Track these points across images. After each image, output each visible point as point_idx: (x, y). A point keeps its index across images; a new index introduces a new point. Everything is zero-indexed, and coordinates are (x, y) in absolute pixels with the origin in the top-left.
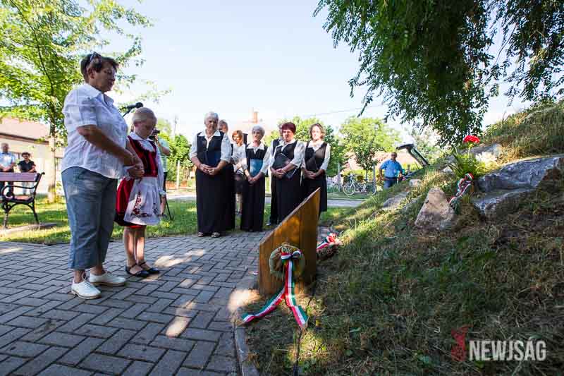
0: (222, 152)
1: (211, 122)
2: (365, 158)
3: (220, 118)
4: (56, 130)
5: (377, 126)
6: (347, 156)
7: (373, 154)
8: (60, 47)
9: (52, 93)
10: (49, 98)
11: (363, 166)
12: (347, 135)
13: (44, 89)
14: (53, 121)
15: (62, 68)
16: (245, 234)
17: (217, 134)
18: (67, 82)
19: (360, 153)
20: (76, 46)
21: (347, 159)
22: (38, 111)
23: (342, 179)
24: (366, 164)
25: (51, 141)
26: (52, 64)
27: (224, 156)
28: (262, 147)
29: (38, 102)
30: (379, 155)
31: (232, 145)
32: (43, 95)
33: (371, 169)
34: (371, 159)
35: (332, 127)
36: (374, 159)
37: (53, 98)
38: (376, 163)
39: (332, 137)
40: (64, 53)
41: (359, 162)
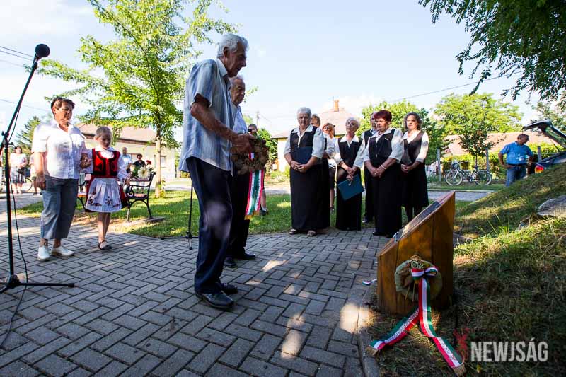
0: (313, 147)
1: (302, 118)
2: (474, 141)
3: (313, 113)
4: (161, 133)
5: (485, 102)
6: (448, 140)
7: (485, 136)
8: (164, 63)
9: (157, 103)
10: (156, 107)
11: (471, 151)
12: (444, 116)
13: (152, 100)
14: (159, 126)
15: (165, 80)
16: (343, 233)
17: (310, 129)
18: (169, 92)
19: (467, 137)
20: (176, 60)
21: (448, 144)
22: (148, 119)
23: (442, 167)
24: (476, 148)
25: (158, 143)
26: (158, 78)
27: (316, 152)
28: (356, 139)
29: (147, 112)
30: (492, 137)
31: (326, 139)
32: (152, 105)
33: (483, 155)
34: (481, 142)
35: (426, 110)
36: (485, 142)
37: (159, 106)
38: (489, 147)
39: (428, 120)
40: (167, 68)
41: (464, 147)
